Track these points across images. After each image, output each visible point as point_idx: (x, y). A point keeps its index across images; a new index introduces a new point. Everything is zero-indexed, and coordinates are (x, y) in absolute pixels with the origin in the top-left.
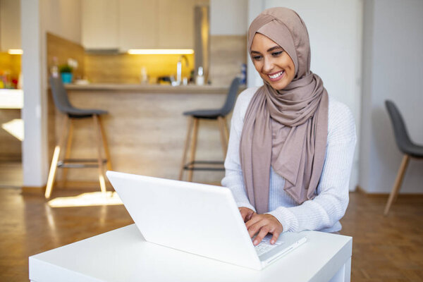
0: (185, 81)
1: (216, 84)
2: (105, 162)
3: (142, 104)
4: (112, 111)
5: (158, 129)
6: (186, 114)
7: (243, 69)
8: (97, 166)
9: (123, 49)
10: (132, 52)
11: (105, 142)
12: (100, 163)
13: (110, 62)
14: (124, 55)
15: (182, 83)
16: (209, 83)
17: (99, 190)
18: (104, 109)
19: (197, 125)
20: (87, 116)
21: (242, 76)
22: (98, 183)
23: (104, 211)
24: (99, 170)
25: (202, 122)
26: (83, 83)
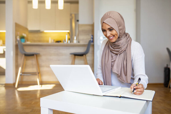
0: (69, 42)
1: (82, 43)
2: (39, 73)
3: (53, 50)
4: (41, 53)
5: (59, 60)
6: (71, 54)
7: (92, 37)
9: (42, 30)
10: (45, 31)
11: (38, 66)
12: (37, 74)
13: (36, 35)
14: (42, 32)
15: (68, 42)
16: (79, 42)
17: (37, 84)
18: (38, 52)
19: (75, 58)
20: (32, 55)
21: (92, 40)
22: (37, 82)
23: (39, 92)
24: (37, 76)
25: (76, 57)
26: (28, 43)
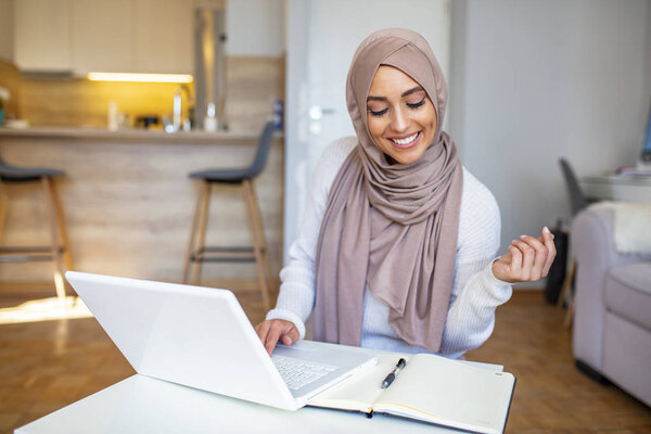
0: (187, 125)
1: (237, 130)
2: (62, 250)
3: (119, 160)
4: (71, 170)
5: (145, 198)
6: (194, 176)
7: (277, 107)
8: (49, 259)
9: (79, 70)
10: (94, 76)
11: (61, 220)
12: (54, 254)
13: (57, 91)
14: (80, 81)
15: (181, 127)
16: (225, 128)
17: (54, 295)
18: (58, 167)
19: (209, 192)
20: (32, 179)
21: (276, 119)
22: (53, 284)
23: (62, 330)
24: (53, 265)
25: (215, 187)
26: (20, 125)
